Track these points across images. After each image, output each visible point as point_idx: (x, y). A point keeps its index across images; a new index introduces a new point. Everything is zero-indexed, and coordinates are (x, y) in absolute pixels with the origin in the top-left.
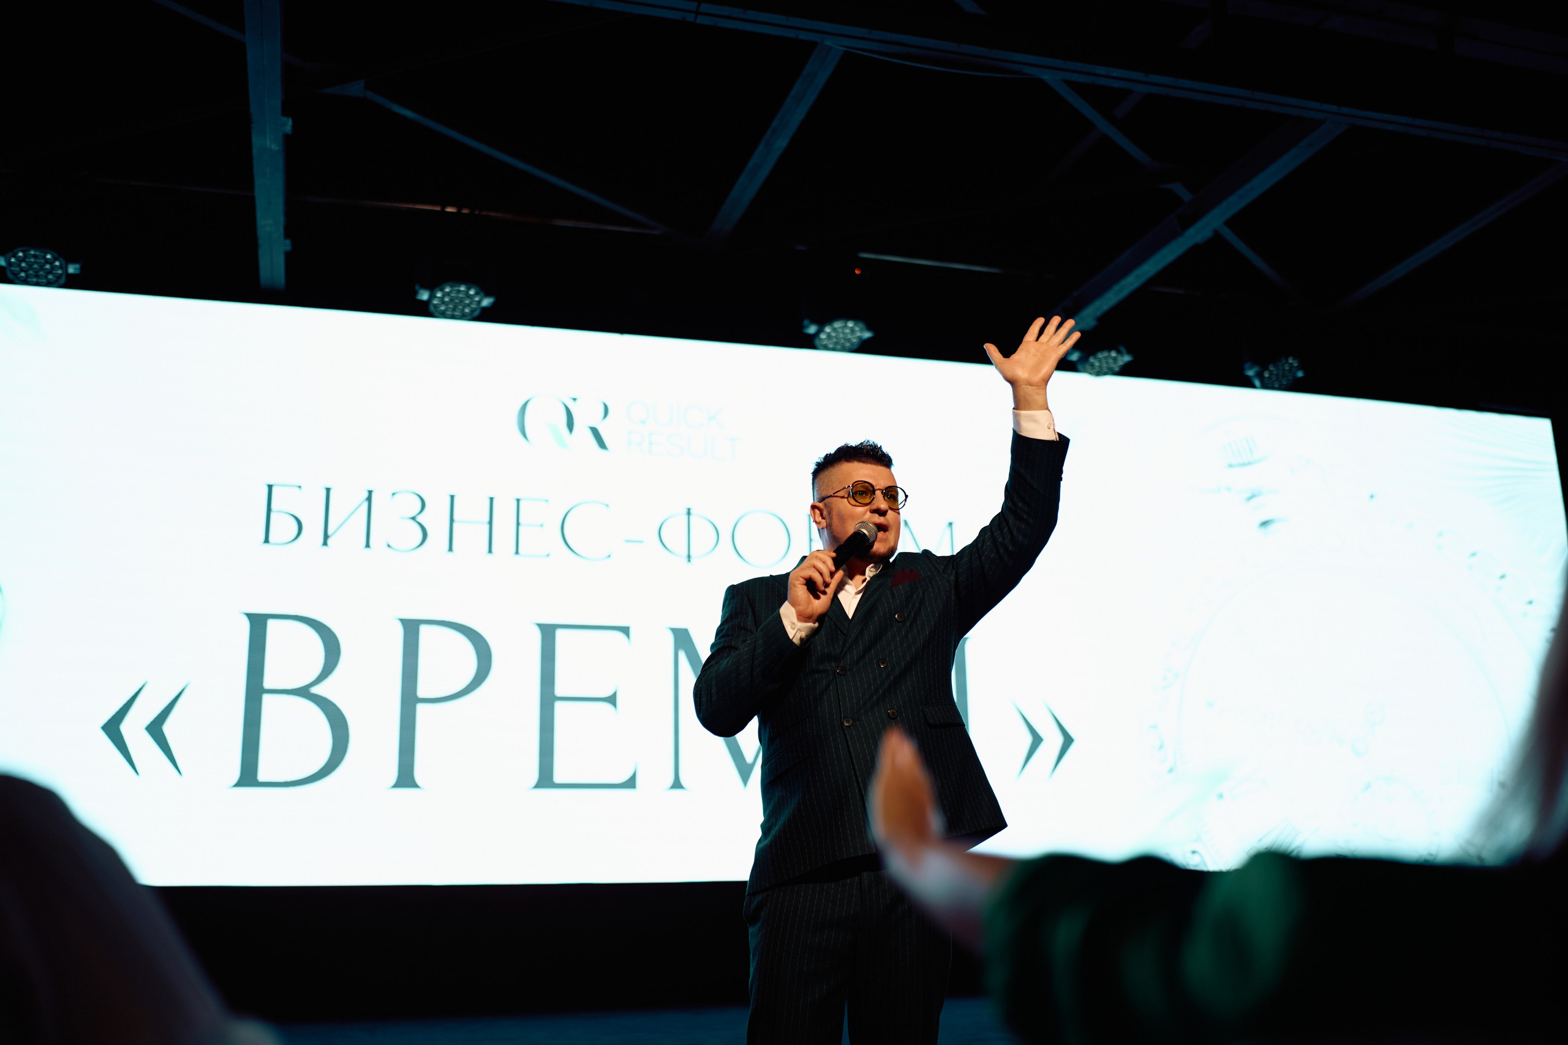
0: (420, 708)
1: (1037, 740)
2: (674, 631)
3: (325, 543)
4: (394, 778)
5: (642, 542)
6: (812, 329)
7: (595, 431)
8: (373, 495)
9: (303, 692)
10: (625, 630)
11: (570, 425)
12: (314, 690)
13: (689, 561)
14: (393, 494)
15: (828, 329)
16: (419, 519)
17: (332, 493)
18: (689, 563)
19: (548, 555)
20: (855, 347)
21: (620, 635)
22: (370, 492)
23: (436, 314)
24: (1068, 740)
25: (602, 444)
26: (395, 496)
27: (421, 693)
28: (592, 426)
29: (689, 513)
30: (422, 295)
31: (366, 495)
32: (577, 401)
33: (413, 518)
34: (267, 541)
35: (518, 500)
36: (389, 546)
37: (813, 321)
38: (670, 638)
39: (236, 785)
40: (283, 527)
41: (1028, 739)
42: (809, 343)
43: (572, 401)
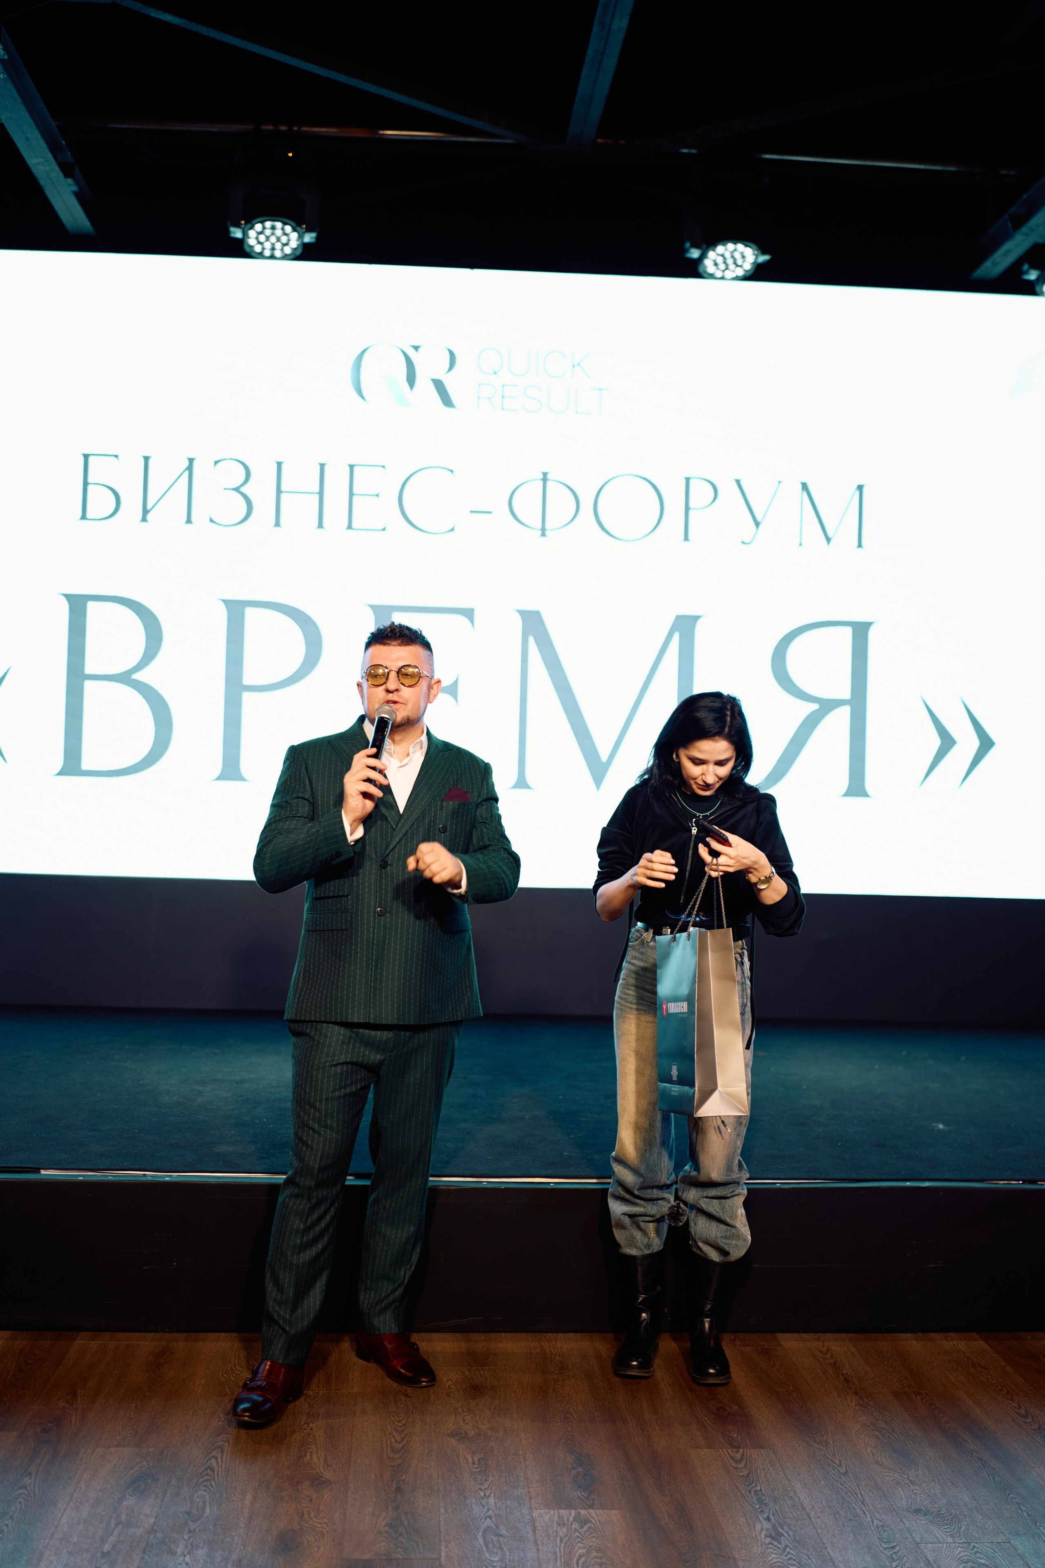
0: (246, 696)
1: (947, 742)
2: (522, 613)
3: (144, 519)
4: (218, 769)
5: (490, 512)
6: (695, 254)
7: (439, 385)
8: (195, 463)
9: (124, 678)
10: (469, 614)
11: (411, 379)
12: (135, 676)
13: (543, 534)
14: (216, 463)
15: (711, 254)
16: (242, 489)
17: (151, 462)
18: (543, 538)
19: (384, 529)
20: (748, 274)
21: (463, 620)
22: (191, 461)
23: (253, 254)
24: (986, 743)
25: (447, 401)
26: (219, 464)
27: (246, 681)
28: (436, 377)
29: (545, 479)
30: (234, 233)
31: (187, 463)
32: (420, 350)
33: (237, 489)
34: (84, 517)
35: (352, 467)
36: (211, 520)
37: (695, 245)
38: (518, 622)
39: (59, 774)
40: (101, 502)
41: (936, 742)
42: (692, 270)
43: (413, 350)
